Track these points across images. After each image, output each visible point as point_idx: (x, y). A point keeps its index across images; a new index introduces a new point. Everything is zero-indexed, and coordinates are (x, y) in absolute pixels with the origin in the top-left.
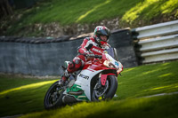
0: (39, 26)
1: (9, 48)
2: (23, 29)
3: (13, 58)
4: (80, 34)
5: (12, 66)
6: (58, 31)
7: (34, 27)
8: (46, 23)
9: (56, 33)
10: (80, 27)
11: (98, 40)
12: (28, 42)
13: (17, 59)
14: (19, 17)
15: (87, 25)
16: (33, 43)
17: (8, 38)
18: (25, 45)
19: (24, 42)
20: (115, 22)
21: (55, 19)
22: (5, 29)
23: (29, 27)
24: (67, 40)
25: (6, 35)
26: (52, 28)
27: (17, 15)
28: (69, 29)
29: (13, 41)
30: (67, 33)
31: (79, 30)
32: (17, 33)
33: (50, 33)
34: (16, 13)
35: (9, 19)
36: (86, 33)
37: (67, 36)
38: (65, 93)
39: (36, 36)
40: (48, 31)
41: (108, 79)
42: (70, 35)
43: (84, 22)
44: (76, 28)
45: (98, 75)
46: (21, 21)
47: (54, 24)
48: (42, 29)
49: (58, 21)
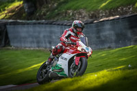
0: (71, 12)
1: (48, 29)
2: (58, 14)
3: (51, 37)
4: (102, 17)
5: (50, 43)
6: (85, 16)
7: (66, 13)
8: (75, 9)
9: (83, 18)
10: (102, 13)
11: (75, 31)
12: (62, 25)
13: (54, 37)
14: (55, 5)
15: (107, 11)
16: (66, 25)
17: (47, 21)
18: (60, 27)
19: (59, 24)
20: (129, 9)
21: (83, 6)
22: (45, 14)
23: (63, 13)
24: (92, 23)
25: (45, 20)
26: (80, 14)
27: (53, 4)
28: (93, 15)
29: (51, 24)
30: (92, 17)
31: (101, 15)
32: (54, 18)
33: (79, 18)
34: (53, 2)
35: (47, 7)
36: (107, 17)
37: (91, 20)
38: (51, 70)
39: (68, 20)
40: (77, 16)
41: (81, 60)
42: (94, 18)
43: (105, 8)
44: (99, 14)
45: (73, 57)
46: (56, 8)
47: (82, 11)
48: (73, 14)
49: (85, 8)
